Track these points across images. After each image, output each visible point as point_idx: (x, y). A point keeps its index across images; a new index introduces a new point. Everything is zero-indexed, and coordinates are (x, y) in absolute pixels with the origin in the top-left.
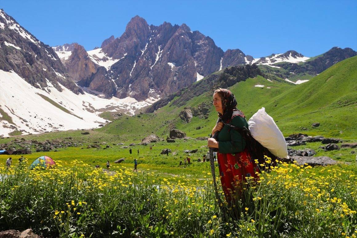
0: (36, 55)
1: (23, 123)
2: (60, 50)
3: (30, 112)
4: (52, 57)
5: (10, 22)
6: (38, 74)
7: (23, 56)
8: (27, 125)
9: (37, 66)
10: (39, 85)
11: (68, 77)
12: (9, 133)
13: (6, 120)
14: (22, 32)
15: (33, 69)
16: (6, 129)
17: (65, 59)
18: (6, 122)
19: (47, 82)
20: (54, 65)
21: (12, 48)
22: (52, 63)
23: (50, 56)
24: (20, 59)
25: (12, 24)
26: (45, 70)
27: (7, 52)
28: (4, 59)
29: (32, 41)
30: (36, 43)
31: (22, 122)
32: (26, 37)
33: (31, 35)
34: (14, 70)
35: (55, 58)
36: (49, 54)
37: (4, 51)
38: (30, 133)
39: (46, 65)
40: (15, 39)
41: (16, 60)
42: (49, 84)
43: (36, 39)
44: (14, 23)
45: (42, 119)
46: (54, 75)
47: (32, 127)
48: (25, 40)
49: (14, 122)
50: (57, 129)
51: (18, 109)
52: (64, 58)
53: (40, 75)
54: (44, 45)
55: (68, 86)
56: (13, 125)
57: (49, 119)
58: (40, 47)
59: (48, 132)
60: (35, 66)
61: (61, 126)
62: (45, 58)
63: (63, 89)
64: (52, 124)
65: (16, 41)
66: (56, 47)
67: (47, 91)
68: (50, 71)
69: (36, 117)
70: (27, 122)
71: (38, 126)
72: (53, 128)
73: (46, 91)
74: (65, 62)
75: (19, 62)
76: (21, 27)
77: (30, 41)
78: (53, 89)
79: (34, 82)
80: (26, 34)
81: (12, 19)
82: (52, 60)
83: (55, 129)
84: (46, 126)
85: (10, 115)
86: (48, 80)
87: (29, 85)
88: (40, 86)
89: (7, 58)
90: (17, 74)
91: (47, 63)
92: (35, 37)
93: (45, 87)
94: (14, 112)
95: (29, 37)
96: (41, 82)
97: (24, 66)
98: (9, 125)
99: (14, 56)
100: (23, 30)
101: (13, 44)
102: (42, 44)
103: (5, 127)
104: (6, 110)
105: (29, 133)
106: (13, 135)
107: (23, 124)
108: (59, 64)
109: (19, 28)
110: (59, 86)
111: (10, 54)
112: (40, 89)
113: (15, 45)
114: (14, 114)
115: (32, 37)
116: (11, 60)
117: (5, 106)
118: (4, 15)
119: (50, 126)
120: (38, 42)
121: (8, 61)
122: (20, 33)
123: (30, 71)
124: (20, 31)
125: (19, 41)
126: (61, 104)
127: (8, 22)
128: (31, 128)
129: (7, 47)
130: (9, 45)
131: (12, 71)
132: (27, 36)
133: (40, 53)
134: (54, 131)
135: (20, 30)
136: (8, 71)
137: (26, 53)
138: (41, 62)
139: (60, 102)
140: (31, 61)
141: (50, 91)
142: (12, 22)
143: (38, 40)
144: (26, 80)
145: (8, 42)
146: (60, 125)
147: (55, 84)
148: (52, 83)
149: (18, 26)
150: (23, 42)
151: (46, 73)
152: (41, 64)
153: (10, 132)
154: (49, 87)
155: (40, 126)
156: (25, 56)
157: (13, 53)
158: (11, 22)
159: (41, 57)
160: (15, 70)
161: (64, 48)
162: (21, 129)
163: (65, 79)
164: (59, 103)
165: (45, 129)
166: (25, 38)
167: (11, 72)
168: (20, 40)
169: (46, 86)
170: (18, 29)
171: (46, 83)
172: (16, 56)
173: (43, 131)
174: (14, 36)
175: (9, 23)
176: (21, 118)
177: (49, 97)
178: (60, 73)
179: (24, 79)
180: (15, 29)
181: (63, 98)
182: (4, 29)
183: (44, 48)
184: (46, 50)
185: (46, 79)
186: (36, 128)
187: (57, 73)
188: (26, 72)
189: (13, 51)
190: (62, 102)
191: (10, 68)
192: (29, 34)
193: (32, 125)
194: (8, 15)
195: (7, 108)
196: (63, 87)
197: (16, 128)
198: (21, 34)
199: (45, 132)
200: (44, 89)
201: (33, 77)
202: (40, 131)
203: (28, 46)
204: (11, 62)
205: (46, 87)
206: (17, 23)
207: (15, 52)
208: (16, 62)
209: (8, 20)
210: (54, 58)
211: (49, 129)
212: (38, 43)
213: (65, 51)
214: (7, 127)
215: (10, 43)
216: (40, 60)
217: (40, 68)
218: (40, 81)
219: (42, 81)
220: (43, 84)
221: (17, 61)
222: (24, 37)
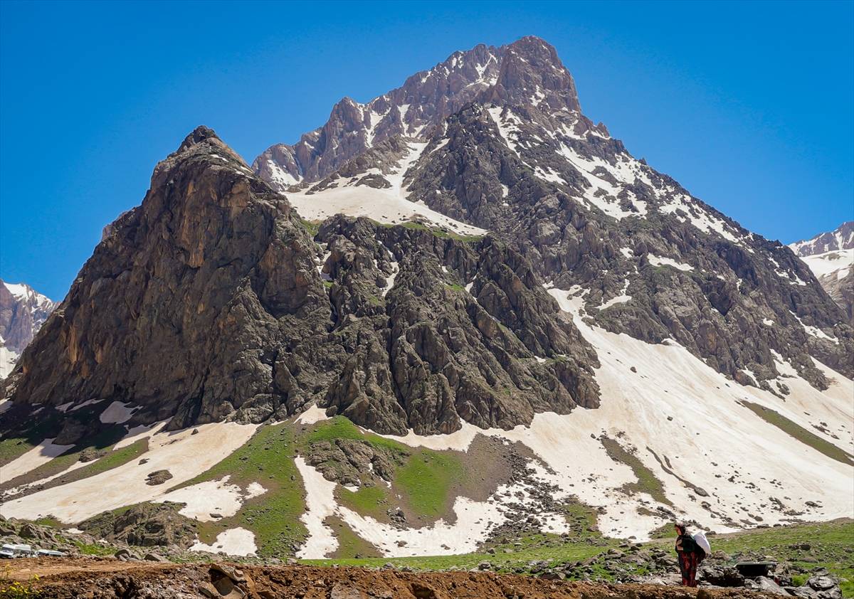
0: (741, 280)
1: (693, 498)
2: (826, 247)
3: (716, 465)
4: (792, 277)
5: (663, 192)
6: (747, 341)
7: (700, 289)
8: (706, 506)
9: (744, 315)
10: (750, 374)
11: (847, 335)
12: (650, 530)
13: (647, 491)
14: (697, 217)
15: (731, 325)
16: (645, 517)
17: (839, 278)
18: (646, 497)
19: (777, 363)
20: (800, 302)
21: (666, 271)
22: (793, 299)
23: (784, 275)
24: (690, 300)
25: (668, 198)
26: (769, 323)
27: (654, 286)
28: (648, 307)
29: (729, 237)
30: (740, 242)
31: (691, 497)
32: (709, 227)
33: (725, 218)
34: (675, 336)
35: (803, 280)
36: (782, 269)
37: (646, 284)
38: (711, 530)
39: (771, 306)
40: (675, 242)
41: (680, 304)
42: (784, 367)
43: (739, 229)
44: (675, 193)
45: (753, 486)
46: (801, 337)
47: (721, 513)
48: (707, 239)
49: (669, 497)
50: (798, 517)
51: (683, 456)
52: (836, 272)
53: (754, 341)
54: (764, 242)
55: (847, 367)
56: (666, 507)
57: (773, 483)
58: (751, 251)
59: (766, 527)
60: (737, 315)
61: (813, 505)
62: (769, 286)
63: (830, 381)
64: (783, 502)
65: (680, 247)
66: (814, 241)
67: (777, 390)
68: (784, 325)
69: (733, 477)
70: (706, 495)
71: (738, 507)
72: (785, 513)
73: (774, 393)
74: (838, 286)
75: (690, 309)
76: (696, 199)
77: (723, 237)
78: (799, 385)
79: (733, 365)
80: (710, 219)
81: (669, 181)
82: (790, 288)
83: (792, 518)
84: (763, 506)
85: (661, 475)
86: (779, 357)
87: (721, 378)
88: (754, 379)
89: (654, 303)
90: (683, 349)
91: (777, 300)
92: (736, 225)
93: (769, 379)
94: (670, 467)
95: (718, 226)
96: (758, 365)
97: (703, 321)
98: (654, 505)
99: (675, 295)
100: (700, 210)
101: (670, 257)
102: (759, 242)
103: (642, 511)
104: (649, 462)
105: (707, 529)
106: (661, 537)
107: (694, 502)
108: (816, 299)
109: (689, 205)
110: (817, 370)
111: (662, 291)
112: (756, 386)
113: (677, 260)
114: (671, 473)
115: (729, 224)
116: (667, 308)
117: (647, 448)
118: (649, 177)
119: (776, 508)
120: (746, 237)
121: (657, 313)
122: (693, 219)
123: (721, 332)
124: (694, 215)
125: (688, 243)
126: (822, 430)
127: (658, 193)
128: (718, 514)
129: (655, 268)
130: (660, 264)
131: (669, 340)
132: (712, 225)
133: (752, 272)
134: (787, 523)
135: (692, 210)
136: (658, 341)
137: (709, 279)
138: (755, 299)
139: (819, 425)
140: (723, 300)
141: (785, 390)
142: (670, 189)
143: (745, 232)
144: (709, 364)
145: (656, 253)
146: (808, 504)
147: (803, 367)
148: (792, 365)
149: (688, 198)
150: (699, 246)
151: (774, 333)
152: (756, 306)
153: (654, 527)
154: (784, 376)
155: (744, 509)
156: (706, 290)
157: (670, 286)
158: (667, 192)
159: (756, 284)
160: (679, 335)
161: (839, 238)
162: (687, 518)
163: (837, 343)
164: (816, 427)
165: (760, 515)
166: (708, 230)
167: (666, 344)
168: (691, 244)
169: (775, 374)
170: (685, 209)
171: (772, 366)
172: (679, 292)
173: (751, 524)
174: (673, 233)
175: (661, 196)
176: (688, 485)
177: (781, 412)
178: (821, 327)
179: (705, 360)
180: (678, 210)
181: (829, 410)
182: (645, 218)
183: (766, 251)
184: (771, 259)
185: (773, 351)
186: (730, 513)
187: (807, 329)
188: (711, 337)
189: (672, 277)
190: (825, 424)
191: (665, 330)
192: (720, 216)
193: (719, 506)
194: (658, 174)
195: (653, 455)
196: (829, 373)
197: (674, 516)
198: (695, 222)
199: (759, 527)
200: (766, 387)
201: (732, 352)
202: (743, 524)
203: (715, 255)
204: (666, 312)
205: (775, 377)
206: (684, 192)
207: (677, 282)
208: (680, 311)
209: (659, 187)
210: (798, 279)
211: (772, 518)
212: (748, 241)
213: (845, 247)
214: (648, 513)
215: (664, 256)
216: (753, 293)
217: (750, 320)
218: (752, 362)
219: (759, 360)
220: (764, 369)
221: (683, 307)
222: (704, 229)
